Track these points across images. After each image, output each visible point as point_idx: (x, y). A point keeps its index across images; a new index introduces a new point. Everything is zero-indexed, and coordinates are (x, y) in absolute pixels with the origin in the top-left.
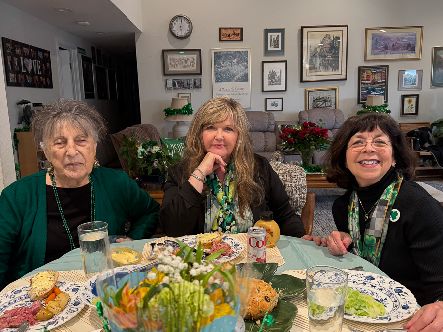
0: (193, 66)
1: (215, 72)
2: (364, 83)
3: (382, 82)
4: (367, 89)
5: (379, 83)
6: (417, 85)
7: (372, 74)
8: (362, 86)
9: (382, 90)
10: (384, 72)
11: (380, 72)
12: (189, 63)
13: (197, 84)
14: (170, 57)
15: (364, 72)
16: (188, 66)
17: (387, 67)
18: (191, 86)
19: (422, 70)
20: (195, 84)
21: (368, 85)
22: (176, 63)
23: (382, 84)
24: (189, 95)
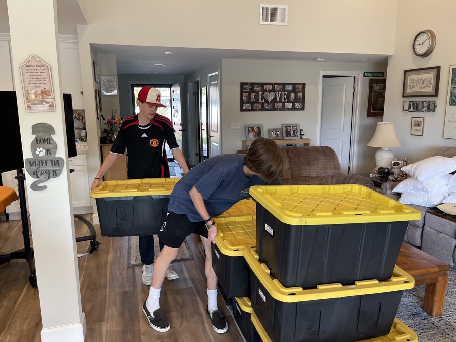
0: (429, 87)
1: (451, 93)
12: (425, 84)
13: (431, 107)
14: (410, 77)
16: (424, 87)
18: (425, 109)
20: (428, 107)
22: (415, 84)
24: (422, 119)
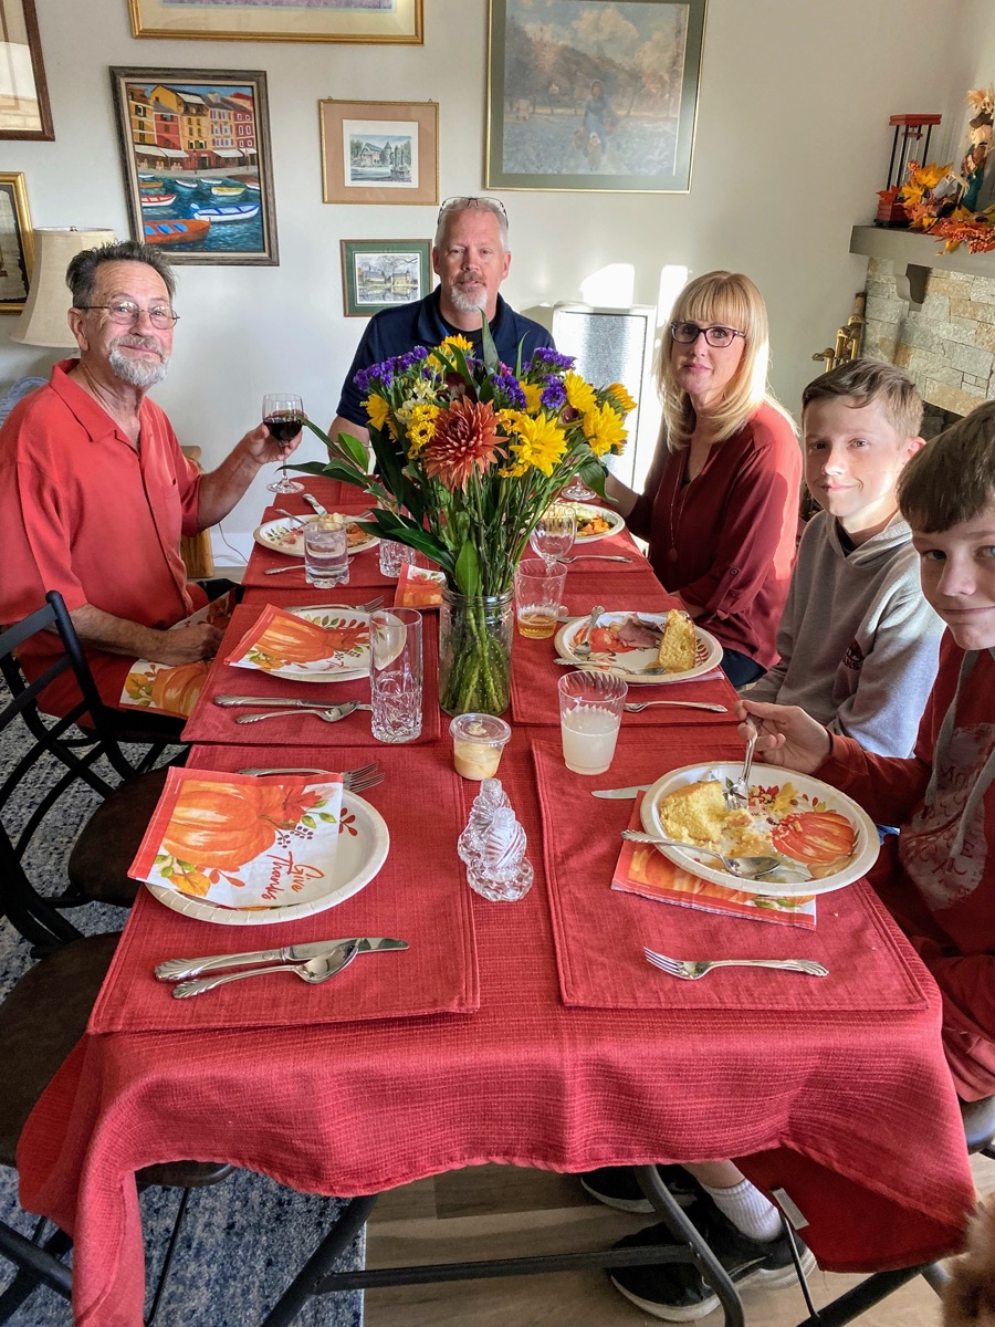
2: (153, 160)
3: (242, 162)
4: (170, 188)
5: (227, 162)
6: (414, 184)
7: (187, 111)
8: (139, 172)
9: (246, 198)
10: (247, 105)
11: (225, 104)
15: (143, 99)
17: (259, 77)
19: (436, 105)
21: (174, 172)
23: (241, 171)
